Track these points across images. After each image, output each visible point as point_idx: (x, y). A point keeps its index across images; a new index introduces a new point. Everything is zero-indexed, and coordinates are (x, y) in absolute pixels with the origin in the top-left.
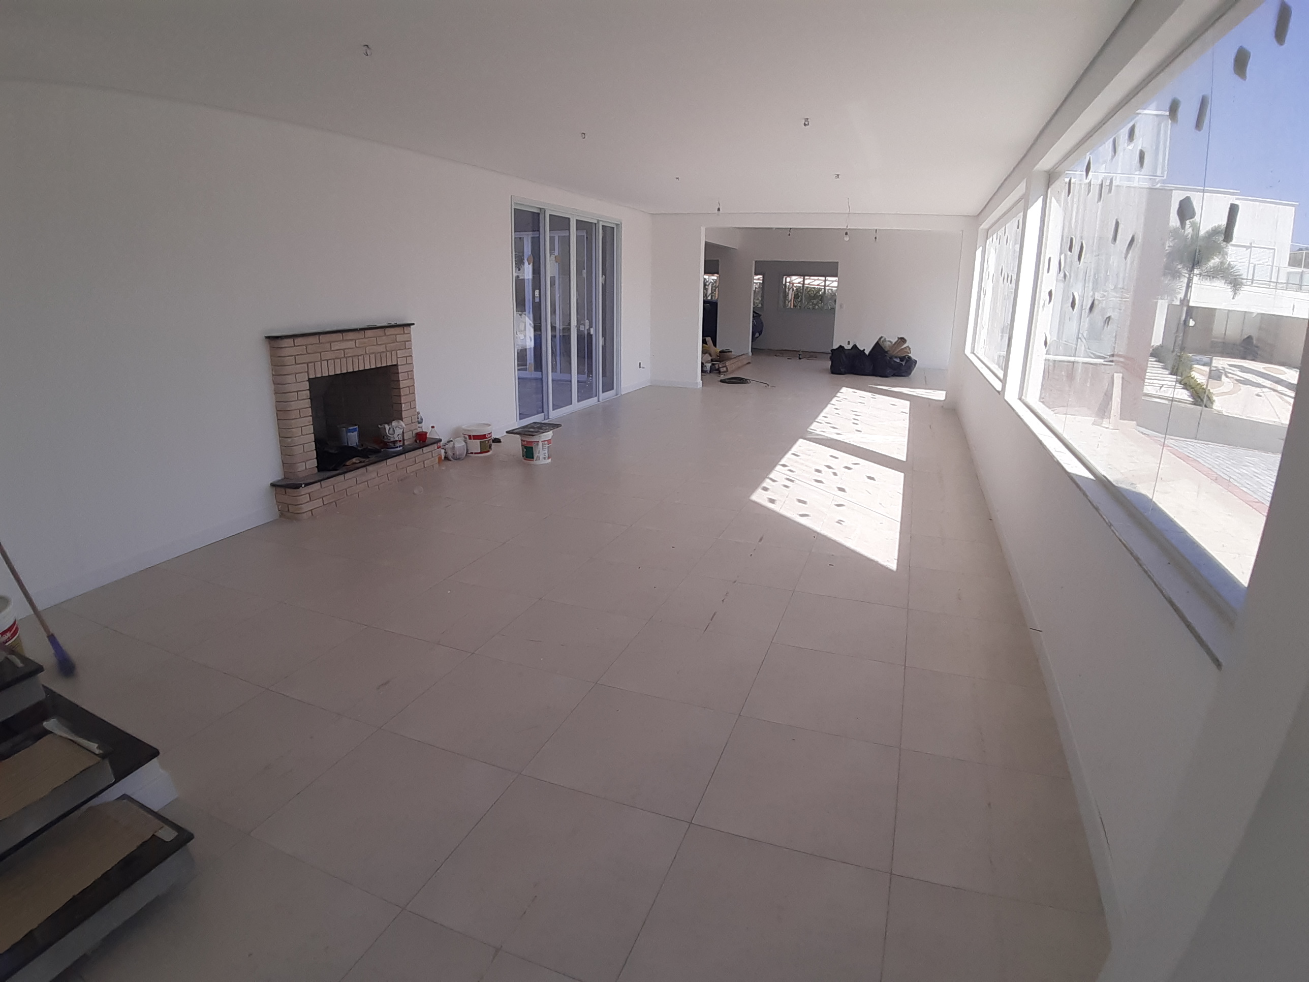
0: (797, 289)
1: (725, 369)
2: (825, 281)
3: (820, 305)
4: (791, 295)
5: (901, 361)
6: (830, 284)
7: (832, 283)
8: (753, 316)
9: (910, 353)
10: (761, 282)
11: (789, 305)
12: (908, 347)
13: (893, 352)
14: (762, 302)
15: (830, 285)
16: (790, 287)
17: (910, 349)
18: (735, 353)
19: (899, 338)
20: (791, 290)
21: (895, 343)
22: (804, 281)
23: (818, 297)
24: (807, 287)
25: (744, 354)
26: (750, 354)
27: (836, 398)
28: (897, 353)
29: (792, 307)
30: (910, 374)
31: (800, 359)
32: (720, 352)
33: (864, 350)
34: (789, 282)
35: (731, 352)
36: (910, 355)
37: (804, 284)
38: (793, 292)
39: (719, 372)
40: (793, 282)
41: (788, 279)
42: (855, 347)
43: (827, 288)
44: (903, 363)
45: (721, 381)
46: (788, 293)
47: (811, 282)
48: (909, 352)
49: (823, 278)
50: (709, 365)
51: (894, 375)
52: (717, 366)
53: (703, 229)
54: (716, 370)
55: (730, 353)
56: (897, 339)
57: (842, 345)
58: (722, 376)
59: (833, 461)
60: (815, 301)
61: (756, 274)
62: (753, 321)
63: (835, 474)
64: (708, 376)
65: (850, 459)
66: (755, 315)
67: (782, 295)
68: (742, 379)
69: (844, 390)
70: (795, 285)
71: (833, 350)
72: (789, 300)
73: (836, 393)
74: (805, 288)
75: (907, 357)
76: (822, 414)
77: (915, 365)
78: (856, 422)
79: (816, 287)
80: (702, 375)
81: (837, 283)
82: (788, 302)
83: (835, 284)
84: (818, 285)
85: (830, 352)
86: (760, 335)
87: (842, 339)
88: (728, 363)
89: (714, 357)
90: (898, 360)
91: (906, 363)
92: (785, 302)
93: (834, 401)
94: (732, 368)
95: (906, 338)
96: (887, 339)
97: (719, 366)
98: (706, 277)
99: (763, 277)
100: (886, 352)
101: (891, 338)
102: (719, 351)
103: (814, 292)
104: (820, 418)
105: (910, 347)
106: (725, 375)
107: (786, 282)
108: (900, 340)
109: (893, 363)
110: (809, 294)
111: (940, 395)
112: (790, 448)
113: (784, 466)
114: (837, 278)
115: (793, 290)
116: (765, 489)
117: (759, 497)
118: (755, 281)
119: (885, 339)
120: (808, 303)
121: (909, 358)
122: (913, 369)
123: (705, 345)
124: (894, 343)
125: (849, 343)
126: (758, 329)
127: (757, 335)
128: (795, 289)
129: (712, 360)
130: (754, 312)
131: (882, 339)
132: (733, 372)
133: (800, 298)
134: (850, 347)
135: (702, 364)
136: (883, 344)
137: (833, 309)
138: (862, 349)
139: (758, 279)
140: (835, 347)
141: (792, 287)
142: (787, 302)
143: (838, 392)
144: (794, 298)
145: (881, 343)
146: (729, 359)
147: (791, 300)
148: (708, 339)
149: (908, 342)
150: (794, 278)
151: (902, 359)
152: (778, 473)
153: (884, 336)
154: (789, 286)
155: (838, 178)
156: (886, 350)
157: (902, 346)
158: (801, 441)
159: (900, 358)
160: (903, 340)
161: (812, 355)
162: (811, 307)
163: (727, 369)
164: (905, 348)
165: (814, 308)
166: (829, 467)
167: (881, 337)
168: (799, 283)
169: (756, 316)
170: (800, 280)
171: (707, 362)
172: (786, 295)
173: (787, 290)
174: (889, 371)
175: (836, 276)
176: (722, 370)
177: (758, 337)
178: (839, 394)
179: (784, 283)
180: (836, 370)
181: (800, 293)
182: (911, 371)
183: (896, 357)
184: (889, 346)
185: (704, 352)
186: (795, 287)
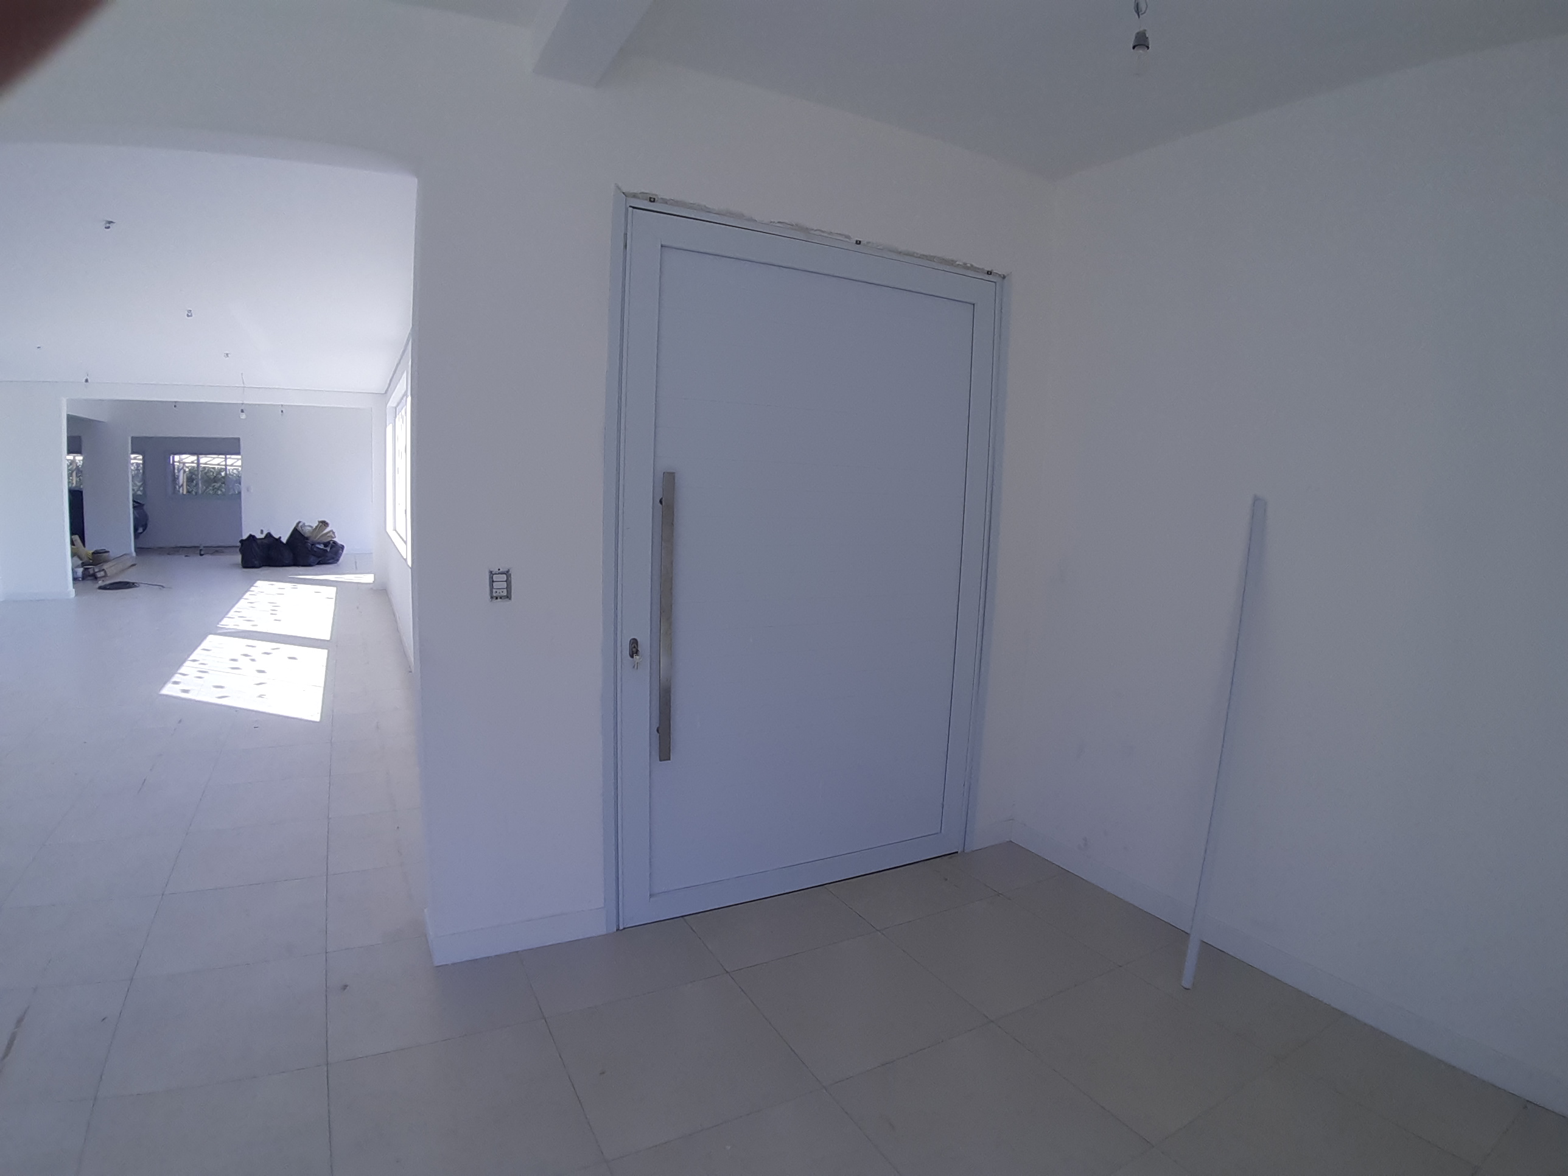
0: (190, 470)
1: (102, 573)
2: (226, 458)
3: (223, 490)
4: (182, 479)
5: (325, 547)
6: (235, 462)
7: (234, 463)
8: (134, 507)
9: (335, 537)
10: (141, 462)
11: (181, 491)
12: (332, 531)
13: (316, 536)
14: (144, 492)
15: (234, 464)
16: (181, 468)
17: (334, 533)
18: (113, 554)
19: (320, 522)
20: (182, 471)
21: (316, 527)
22: (198, 460)
23: (220, 480)
24: (204, 468)
25: (125, 554)
26: (134, 554)
27: (249, 593)
28: (319, 539)
29: (185, 493)
30: (338, 560)
31: (201, 555)
32: (93, 553)
33: (280, 538)
34: (179, 462)
35: (108, 552)
36: (334, 539)
37: (198, 464)
38: (185, 475)
39: (95, 577)
40: (184, 461)
41: (177, 458)
42: (269, 535)
43: (228, 468)
44: (328, 549)
45: (100, 588)
46: (178, 476)
47: (209, 461)
48: (333, 536)
49: (224, 456)
50: (80, 571)
51: (319, 563)
52: (91, 572)
53: (64, 402)
54: (90, 576)
55: (107, 554)
56: (317, 523)
57: (253, 534)
58: (100, 582)
59: (248, 651)
60: (217, 485)
61: (133, 453)
62: (133, 513)
63: (253, 660)
64: (80, 584)
65: (268, 646)
66: (136, 505)
67: (170, 478)
68: (128, 583)
69: (259, 583)
70: (187, 465)
71: (242, 541)
72: (180, 485)
73: (250, 587)
74: (201, 469)
75: (331, 542)
76: (235, 609)
77: (342, 551)
78: (274, 612)
79: (216, 467)
80: (74, 584)
81: (240, 461)
82: (180, 487)
83: (239, 463)
84: (218, 465)
85: (239, 544)
86: (144, 530)
87: (254, 526)
88: (105, 567)
89: (86, 559)
90: (322, 547)
91: (331, 548)
92: (175, 488)
93: (247, 595)
94: (111, 571)
95: (327, 521)
96: (306, 524)
97: (94, 570)
98: (71, 457)
99: (143, 458)
100: (307, 538)
101: (310, 522)
102: (91, 552)
103: (213, 473)
104: (231, 613)
105: (334, 531)
106: (103, 581)
107: (174, 461)
108: (321, 524)
109: (315, 549)
110: (208, 476)
111: (369, 578)
112: (200, 644)
113: (194, 661)
114: (239, 457)
115: (185, 472)
116: (176, 683)
117: (169, 690)
118: (132, 461)
119: (304, 524)
120: (207, 488)
121: (335, 543)
122: (341, 554)
123: (73, 547)
124: (314, 527)
125: (262, 532)
126: (141, 523)
127: (140, 530)
128: (187, 470)
129: (83, 564)
130: (134, 501)
131: (300, 524)
132: (117, 574)
133: (195, 482)
134: (263, 536)
135: (73, 570)
136: (303, 530)
137: (240, 493)
138: (277, 537)
139: (136, 459)
140: (245, 537)
141: (182, 468)
142: (177, 487)
143: (252, 586)
144: (187, 481)
145: (299, 528)
146: (106, 561)
147: (182, 485)
148: (76, 537)
149: (330, 526)
150: (184, 456)
151: (326, 545)
152: (187, 667)
153: (303, 521)
154: (178, 466)
155: (228, 356)
156: (306, 536)
157: (324, 529)
158: (211, 637)
159: (324, 544)
160: (324, 524)
161: (217, 550)
162: (211, 492)
163: (105, 572)
164: (329, 532)
165: (216, 493)
166: (246, 655)
167: (299, 522)
168: (192, 462)
169: (138, 505)
170: (194, 458)
171: (78, 567)
172: (175, 479)
173: (176, 471)
174: (312, 559)
175: (238, 453)
176: (99, 575)
177: (141, 533)
178: (253, 589)
179: (171, 462)
180: (247, 564)
181: (192, 476)
182: (340, 557)
183: (319, 543)
184: (309, 531)
185: (74, 554)
186: (188, 467)
